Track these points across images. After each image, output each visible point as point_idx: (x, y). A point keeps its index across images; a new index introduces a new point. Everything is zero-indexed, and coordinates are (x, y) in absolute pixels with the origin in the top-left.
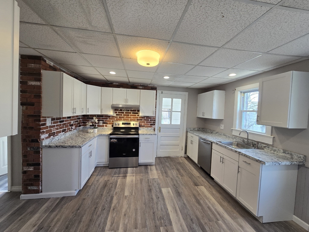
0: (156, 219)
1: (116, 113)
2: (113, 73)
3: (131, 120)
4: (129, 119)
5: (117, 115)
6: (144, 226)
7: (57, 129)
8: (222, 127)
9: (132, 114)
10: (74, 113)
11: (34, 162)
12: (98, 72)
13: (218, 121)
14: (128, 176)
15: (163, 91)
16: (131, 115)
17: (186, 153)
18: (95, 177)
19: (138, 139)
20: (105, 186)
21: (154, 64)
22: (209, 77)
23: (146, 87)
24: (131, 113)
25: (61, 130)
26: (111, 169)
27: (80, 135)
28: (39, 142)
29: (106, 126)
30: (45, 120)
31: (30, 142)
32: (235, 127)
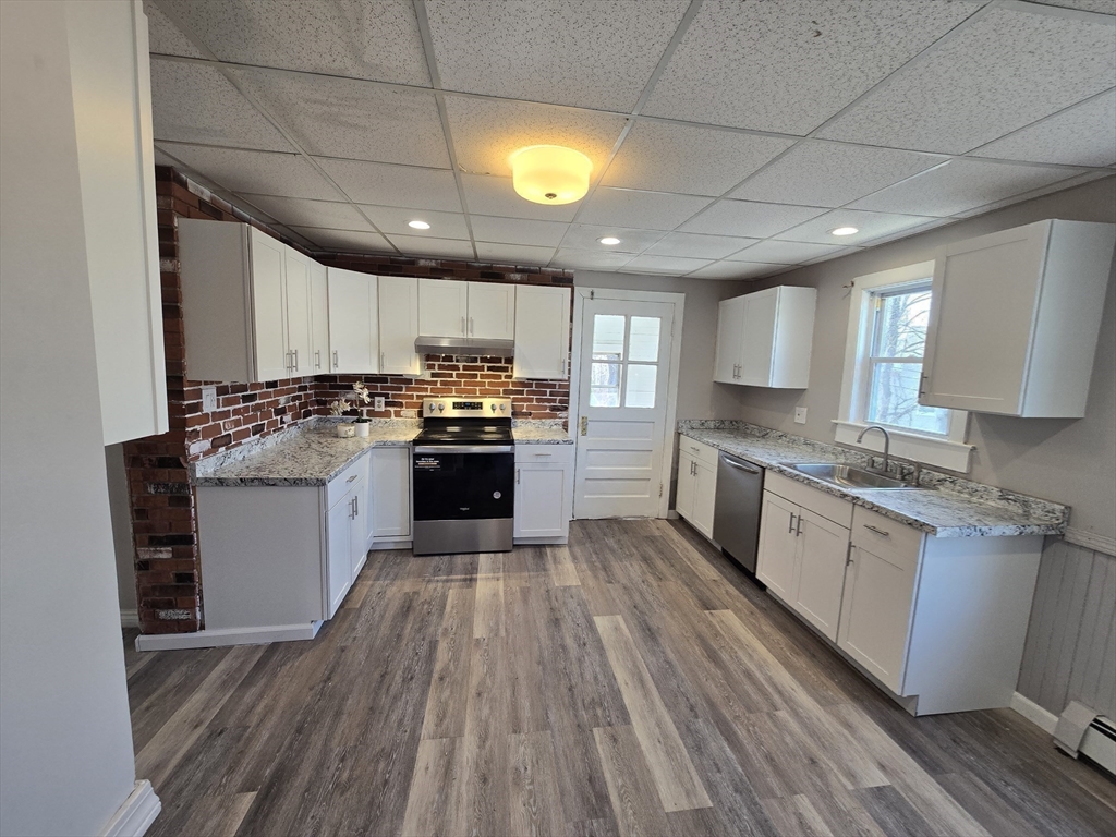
0: (580, 704)
1: (431, 367)
2: (419, 225)
3: (485, 394)
4: (478, 388)
5: (433, 375)
6: (543, 725)
7: (237, 423)
8: (801, 415)
9: (486, 372)
10: (290, 368)
11: (171, 534)
12: (369, 221)
13: (789, 396)
14: (482, 579)
15: (596, 290)
16: (482, 376)
17: (672, 505)
18: (370, 582)
19: (510, 457)
20: (408, 611)
21: (570, 194)
22: (762, 240)
23: (534, 275)
24: (482, 368)
25: (250, 426)
26: (421, 558)
27: (313, 446)
28: (185, 465)
29: (398, 414)
30: (198, 394)
31: (153, 466)
32: (847, 418)
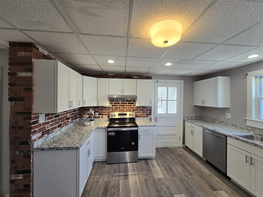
1: (112, 103)
2: (111, 61)
3: (127, 111)
4: (125, 109)
5: (112, 106)
7: (52, 125)
8: (229, 116)
9: (127, 104)
10: (70, 107)
11: (24, 169)
12: (96, 61)
13: (224, 110)
15: (158, 80)
16: (126, 106)
17: (184, 143)
18: (93, 176)
19: (137, 131)
22: (219, 61)
23: (140, 76)
24: (126, 103)
25: (57, 125)
26: (109, 165)
27: (77, 130)
28: (30, 144)
29: (102, 117)
30: (38, 117)
31: (19, 144)
